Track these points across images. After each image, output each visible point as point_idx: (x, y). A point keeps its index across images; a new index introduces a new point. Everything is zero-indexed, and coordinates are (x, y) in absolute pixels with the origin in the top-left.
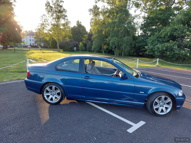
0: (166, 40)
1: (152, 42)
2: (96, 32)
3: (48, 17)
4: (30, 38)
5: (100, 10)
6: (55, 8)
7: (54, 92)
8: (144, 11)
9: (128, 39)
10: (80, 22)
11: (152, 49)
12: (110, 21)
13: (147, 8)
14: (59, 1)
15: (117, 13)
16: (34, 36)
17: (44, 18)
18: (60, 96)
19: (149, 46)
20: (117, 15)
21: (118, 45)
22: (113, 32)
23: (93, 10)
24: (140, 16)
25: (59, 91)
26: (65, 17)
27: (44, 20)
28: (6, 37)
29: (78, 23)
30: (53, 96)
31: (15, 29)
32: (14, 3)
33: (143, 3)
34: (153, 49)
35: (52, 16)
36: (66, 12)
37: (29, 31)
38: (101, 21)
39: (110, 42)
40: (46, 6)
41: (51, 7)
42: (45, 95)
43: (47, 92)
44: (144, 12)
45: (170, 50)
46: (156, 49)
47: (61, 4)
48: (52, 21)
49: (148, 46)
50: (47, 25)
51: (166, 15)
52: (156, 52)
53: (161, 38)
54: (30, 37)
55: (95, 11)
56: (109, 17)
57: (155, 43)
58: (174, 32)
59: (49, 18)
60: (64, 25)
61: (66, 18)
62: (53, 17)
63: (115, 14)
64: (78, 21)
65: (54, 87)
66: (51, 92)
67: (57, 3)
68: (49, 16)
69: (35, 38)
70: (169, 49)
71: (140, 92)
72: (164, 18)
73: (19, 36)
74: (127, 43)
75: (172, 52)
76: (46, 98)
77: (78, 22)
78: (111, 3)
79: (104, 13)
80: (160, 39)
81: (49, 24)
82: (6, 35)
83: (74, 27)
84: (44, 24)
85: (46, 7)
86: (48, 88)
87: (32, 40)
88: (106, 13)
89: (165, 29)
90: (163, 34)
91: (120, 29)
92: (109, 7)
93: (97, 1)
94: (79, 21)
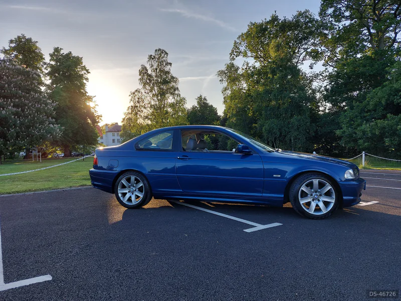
0: (380, 114)
1: (349, 121)
2: (234, 113)
3: (143, 93)
4: (114, 138)
5: (240, 72)
6: (156, 77)
7: (134, 187)
8: (331, 64)
9: (299, 120)
10: (205, 99)
11: (350, 136)
12: (261, 89)
13: (336, 58)
14: (163, 64)
15: (274, 72)
16: (120, 133)
17: (138, 95)
18: (143, 193)
19: (345, 129)
20: (273, 77)
21: (281, 133)
22: (269, 108)
23: (226, 72)
24: (323, 75)
25: (141, 185)
26: (175, 90)
27: (137, 100)
28: (71, 135)
29: (201, 100)
30: (133, 194)
31: (87, 120)
32: (86, 75)
33: (327, 50)
34: (354, 135)
35: (151, 91)
36: (175, 82)
37: (111, 125)
38: (245, 91)
39: (264, 129)
40: (140, 75)
41: (150, 76)
42: (119, 192)
43: (124, 187)
44: (331, 66)
45: (390, 135)
46: (359, 134)
47: (167, 69)
48: (152, 101)
49: (342, 130)
50: (142, 109)
51: (377, 66)
52: (361, 141)
53: (369, 111)
54: (114, 135)
55: (231, 74)
56: (258, 82)
57: (356, 123)
58: (394, 96)
59: (146, 95)
60: (172, 106)
61: (176, 92)
62: (154, 92)
63: (270, 76)
64: (201, 96)
65: (133, 178)
66: (129, 187)
67: (160, 67)
68: (146, 91)
69: (122, 136)
70: (388, 133)
71: (274, 176)
72: (372, 73)
73: (93, 132)
74: (298, 128)
75: (396, 137)
76: (122, 199)
77: (200, 98)
78: (261, 57)
79: (248, 76)
80: (365, 114)
81: (146, 106)
82: (70, 131)
83: (194, 108)
84: (137, 107)
85: (140, 77)
86: (124, 182)
87: (116, 141)
88: (252, 76)
89: (375, 92)
90: (371, 103)
91: (281, 102)
92: (258, 65)
93: (233, 57)
94: (203, 97)
